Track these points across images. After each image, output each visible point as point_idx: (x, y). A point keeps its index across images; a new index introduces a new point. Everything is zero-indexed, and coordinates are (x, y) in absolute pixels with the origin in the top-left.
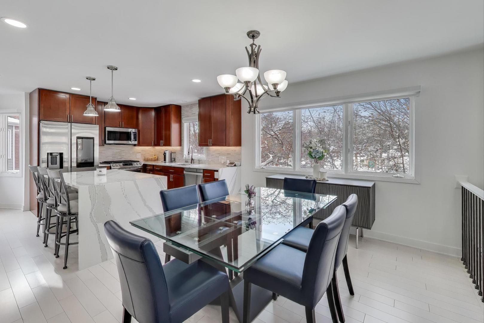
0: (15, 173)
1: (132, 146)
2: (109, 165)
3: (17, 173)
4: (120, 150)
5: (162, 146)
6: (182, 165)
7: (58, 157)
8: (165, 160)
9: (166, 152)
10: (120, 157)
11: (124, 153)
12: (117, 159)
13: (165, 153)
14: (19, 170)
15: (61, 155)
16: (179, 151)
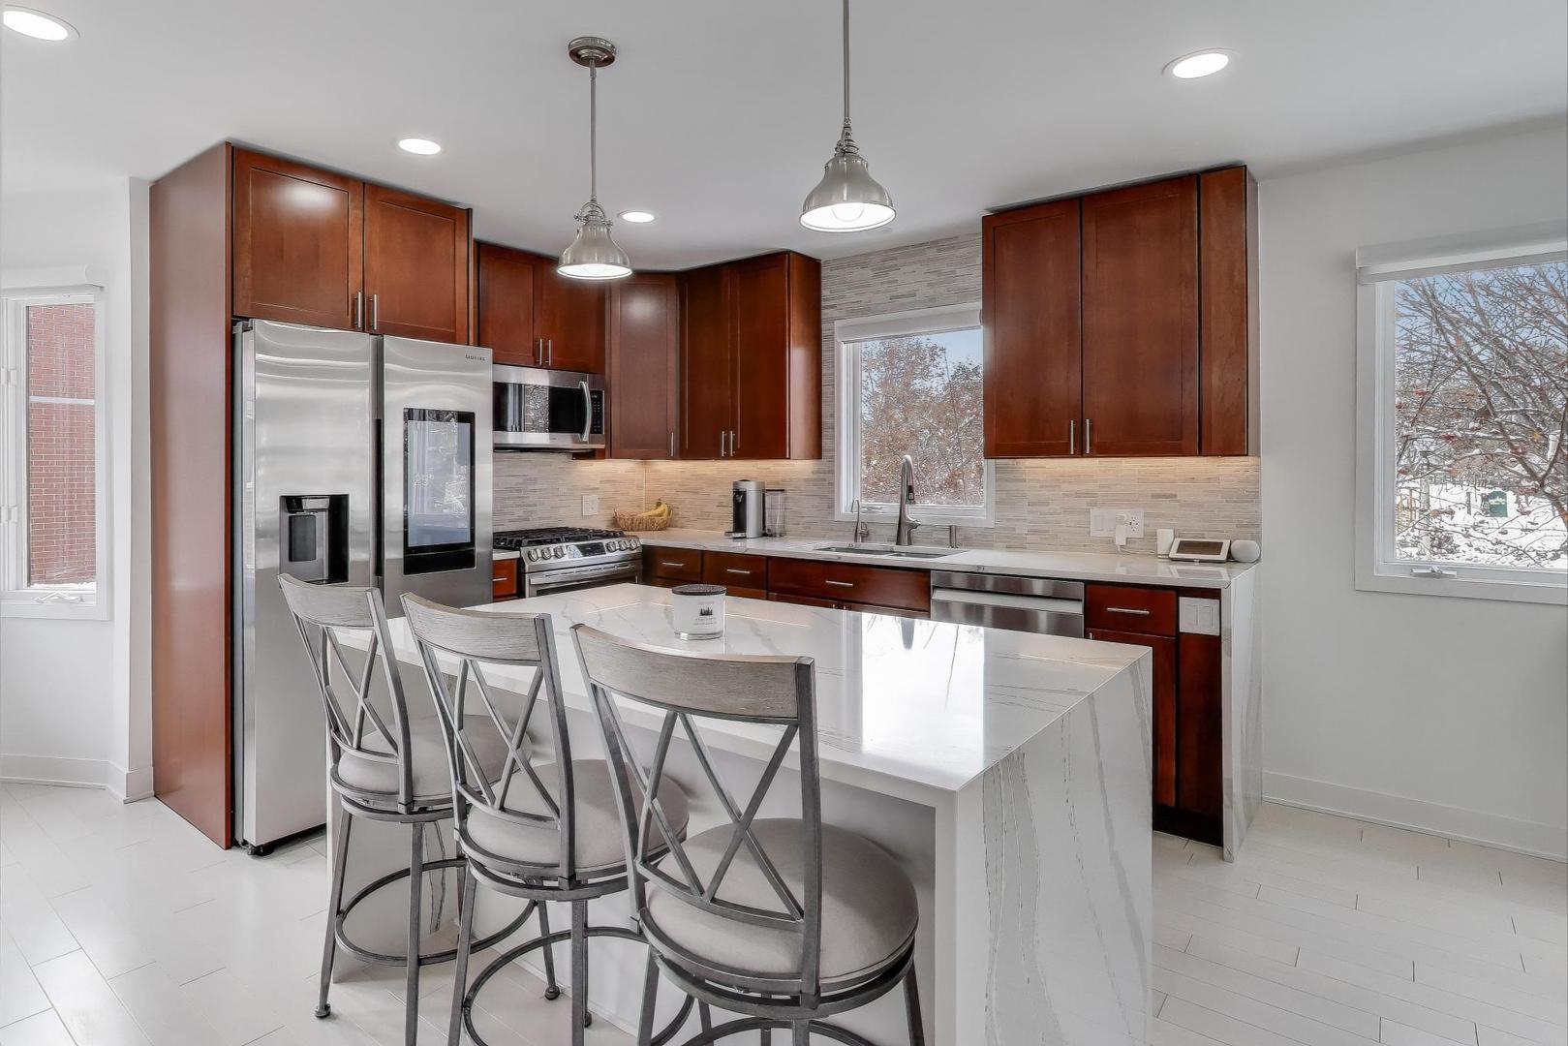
0: (71, 602)
1: (563, 457)
2: (515, 555)
3: (82, 600)
4: (520, 480)
5: (727, 457)
6: (839, 550)
7: (322, 521)
8: (739, 525)
9: (743, 486)
10: (519, 512)
11: (535, 491)
12: (510, 521)
13: (744, 494)
14: (89, 587)
15: (338, 506)
16: (806, 480)
